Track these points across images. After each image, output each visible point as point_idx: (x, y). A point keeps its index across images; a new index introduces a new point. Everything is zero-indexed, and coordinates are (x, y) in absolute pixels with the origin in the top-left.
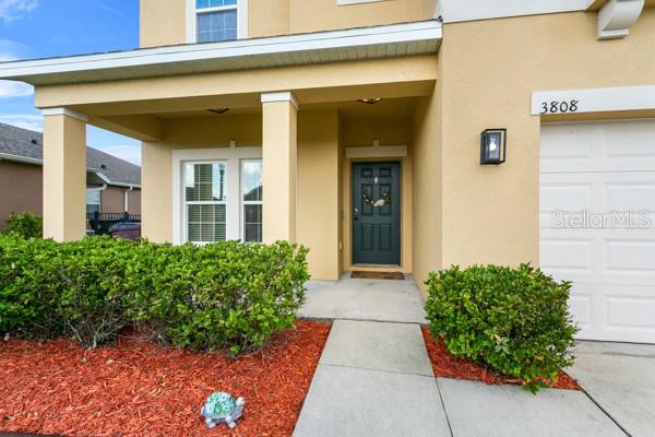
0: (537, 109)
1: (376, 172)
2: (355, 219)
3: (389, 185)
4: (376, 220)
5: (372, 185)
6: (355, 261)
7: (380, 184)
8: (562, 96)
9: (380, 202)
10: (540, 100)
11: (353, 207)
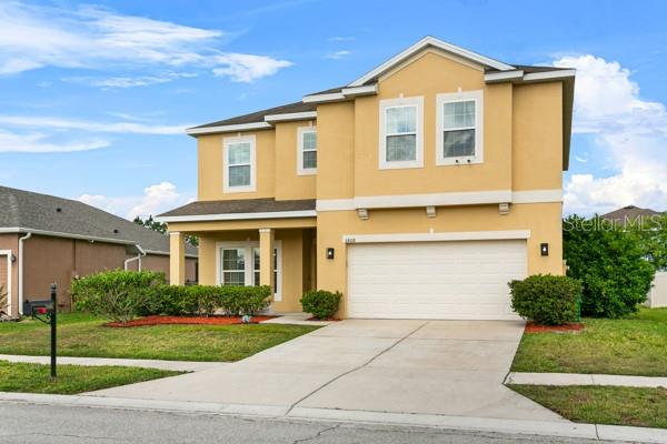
0: (344, 241)
8: (351, 237)
10: (345, 238)
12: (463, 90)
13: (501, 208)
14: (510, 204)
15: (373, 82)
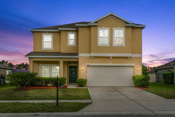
0: (87, 65)
1: (73, 68)
2: (70, 76)
3: (75, 70)
4: (73, 76)
5: (72, 70)
6: (70, 83)
7: (74, 70)
8: (89, 64)
9: (74, 73)
10: (87, 64)
11: (69, 74)
12: (120, 27)
13: (128, 58)
14: (131, 57)
15: (96, 22)
